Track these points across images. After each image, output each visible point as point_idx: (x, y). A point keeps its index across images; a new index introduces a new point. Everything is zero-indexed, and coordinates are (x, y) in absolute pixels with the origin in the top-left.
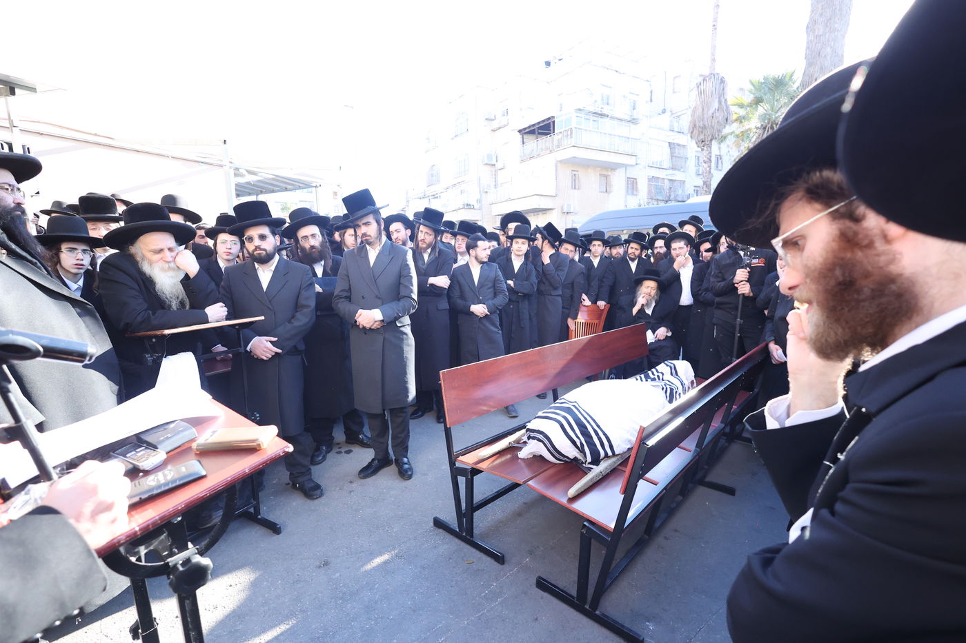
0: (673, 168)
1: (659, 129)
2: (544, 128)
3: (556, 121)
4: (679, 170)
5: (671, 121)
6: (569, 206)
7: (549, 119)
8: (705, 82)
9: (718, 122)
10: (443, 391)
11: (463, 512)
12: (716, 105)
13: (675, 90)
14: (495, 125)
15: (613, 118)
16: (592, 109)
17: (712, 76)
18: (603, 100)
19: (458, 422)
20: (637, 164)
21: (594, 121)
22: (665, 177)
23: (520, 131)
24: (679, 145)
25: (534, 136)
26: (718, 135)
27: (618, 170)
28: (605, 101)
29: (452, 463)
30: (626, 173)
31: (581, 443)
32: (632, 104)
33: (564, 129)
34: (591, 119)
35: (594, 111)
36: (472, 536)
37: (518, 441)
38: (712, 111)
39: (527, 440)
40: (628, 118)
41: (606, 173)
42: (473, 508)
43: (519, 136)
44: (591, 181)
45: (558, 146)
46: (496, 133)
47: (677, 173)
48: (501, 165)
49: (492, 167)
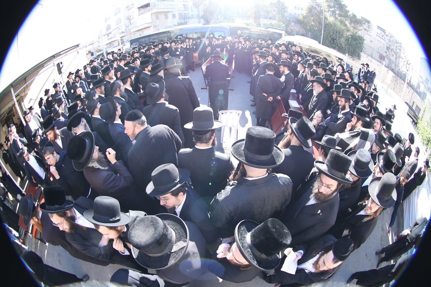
2: (147, 6)
3: (150, 3)
6: (156, 25)
14: (129, 8)
20: (175, 11)
21: (162, 2)
22: (183, 13)
23: (138, 8)
25: (143, 8)
27: (169, 13)
33: (153, 5)
41: (166, 14)
44: (162, 17)
45: (151, 10)
46: (130, 10)
47: (186, 11)
48: (132, 18)
49: (129, 19)
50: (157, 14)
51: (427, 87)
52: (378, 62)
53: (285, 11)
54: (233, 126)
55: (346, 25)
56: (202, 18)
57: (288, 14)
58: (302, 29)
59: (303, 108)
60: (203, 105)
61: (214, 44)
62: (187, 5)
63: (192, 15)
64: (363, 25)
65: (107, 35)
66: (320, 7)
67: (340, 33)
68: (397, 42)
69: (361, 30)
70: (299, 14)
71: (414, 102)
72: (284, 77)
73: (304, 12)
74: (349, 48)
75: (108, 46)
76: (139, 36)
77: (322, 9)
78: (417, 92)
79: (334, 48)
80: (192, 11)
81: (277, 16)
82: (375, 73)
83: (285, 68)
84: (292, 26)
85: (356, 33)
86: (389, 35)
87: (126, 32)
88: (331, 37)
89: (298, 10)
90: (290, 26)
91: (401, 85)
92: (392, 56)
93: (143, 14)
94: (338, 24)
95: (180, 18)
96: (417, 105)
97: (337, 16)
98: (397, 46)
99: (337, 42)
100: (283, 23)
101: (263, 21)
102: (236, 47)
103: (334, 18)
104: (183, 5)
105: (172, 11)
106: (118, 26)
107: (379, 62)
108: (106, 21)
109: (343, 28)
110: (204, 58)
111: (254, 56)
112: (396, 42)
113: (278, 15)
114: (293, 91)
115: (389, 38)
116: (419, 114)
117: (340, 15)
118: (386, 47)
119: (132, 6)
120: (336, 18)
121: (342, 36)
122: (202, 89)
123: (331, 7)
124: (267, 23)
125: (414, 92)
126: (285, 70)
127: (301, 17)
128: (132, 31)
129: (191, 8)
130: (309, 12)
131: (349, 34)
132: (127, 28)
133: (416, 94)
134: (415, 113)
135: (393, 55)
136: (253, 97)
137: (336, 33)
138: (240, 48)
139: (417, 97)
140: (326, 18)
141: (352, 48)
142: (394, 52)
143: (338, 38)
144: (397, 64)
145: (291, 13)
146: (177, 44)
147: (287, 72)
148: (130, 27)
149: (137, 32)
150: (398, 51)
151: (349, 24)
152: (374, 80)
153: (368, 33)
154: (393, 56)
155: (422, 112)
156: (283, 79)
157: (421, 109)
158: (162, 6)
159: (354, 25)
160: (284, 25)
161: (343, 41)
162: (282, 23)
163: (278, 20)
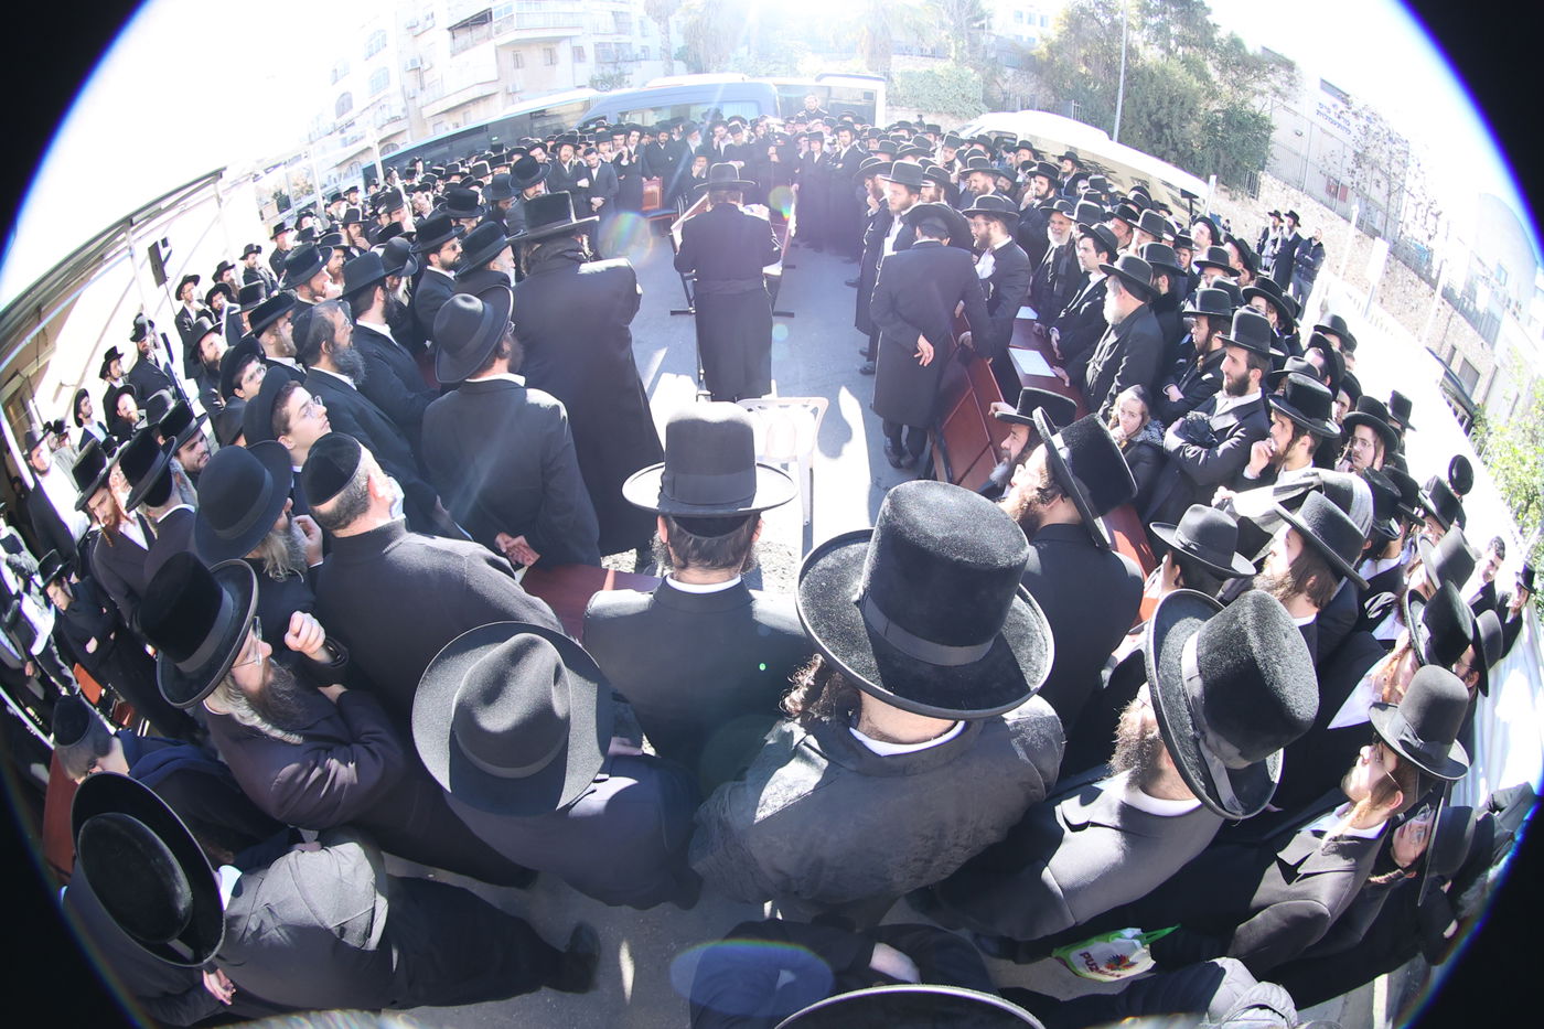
0: (619, 33)
2: (480, 20)
3: (493, 11)
4: (624, 34)
7: (485, 11)
14: (419, 29)
20: (582, 34)
21: (536, 4)
22: (611, 42)
23: (449, 29)
24: (622, 13)
25: (468, 29)
27: (562, 43)
30: (571, 43)
33: (504, 16)
41: (550, 48)
43: (449, 34)
44: (536, 57)
45: (497, 33)
46: (418, 38)
47: (621, 36)
48: (426, 66)
49: (417, 70)
50: (517, 50)
51: (1501, 296)
52: (1321, 205)
53: (983, 25)
54: (795, 459)
55: (1203, 77)
56: (679, 57)
57: (993, 39)
58: (1043, 89)
59: (1067, 380)
60: (678, 375)
61: (719, 146)
62: (627, 13)
63: (645, 49)
64: (1269, 76)
65: (338, 132)
66: (1112, 10)
67: (1182, 103)
68: (1394, 137)
69: (1262, 93)
70: (1034, 40)
71: (1454, 349)
72: (992, 259)
73: (1054, 31)
74: (1218, 156)
75: (345, 169)
76: (453, 131)
77: (1117, 17)
78: (1464, 313)
79: (1162, 157)
80: (644, 36)
81: (953, 45)
82: (1320, 245)
83: (992, 225)
84: (1006, 81)
85: (1243, 103)
86: (1365, 114)
87: (406, 117)
88: (1149, 116)
89: (1029, 22)
90: (999, 80)
91: (1408, 289)
92: (1374, 186)
93: (467, 49)
94: (1178, 72)
95: (600, 61)
96: (1465, 359)
97: (1173, 43)
98: (1394, 151)
99: (1171, 136)
100: (977, 69)
101: (900, 65)
102: (801, 156)
103: (1162, 52)
104: (613, 13)
105: (570, 37)
106: (377, 98)
107: (1326, 205)
108: (336, 81)
109: (1196, 85)
110: (684, 200)
111: (869, 182)
112: (1390, 139)
113: (956, 42)
114: (1026, 313)
115: (1363, 122)
116: (1472, 391)
117: (1183, 41)
118: (1351, 156)
119: (429, 24)
120: (1170, 52)
121: (1190, 113)
122: (673, 313)
123: (1150, 13)
124: (918, 71)
125: (1456, 313)
126: (992, 232)
127: (1041, 48)
128: (427, 113)
129: (642, 22)
130: (1071, 31)
131: (1218, 107)
132: (411, 103)
133: (1461, 318)
134: (1460, 388)
135: (1378, 182)
136: (868, 337)
137: (1171, 102)
138: (817, 157)
139: (1465, 330)
140: (1132, 52)
141: (1227, 157)
142: (1382, 172)
143: (1176, 120)
144: (1391, 215)
145: (1001, 34)
146: (581, 152)
147: (1000, 239)
148: (422, 99)
149: (445, 118)
150: (1396, 168)
151: (1218, 73)
152: (1317, 271)
153: (1285, 103)
154: (1378, 186)
155: (1482, 383)
156: (985, 267)
157: (1481, 371)
158: (535, 23)
159: (1235, 76)
160: (977, 77)
161: (1196, 133)
162: (972, 71)
163: (955, 60)
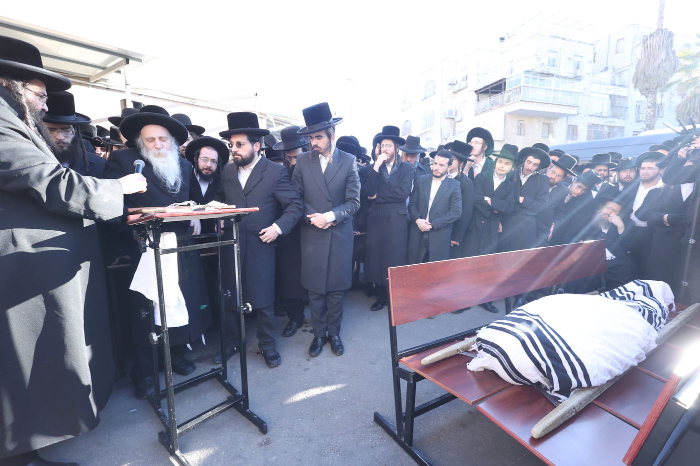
0: (613, 116)
1: (601, 84)
2: (497, 88)
3: (507, 81)
4: (619, 118)
5: (613, 77)
7: (501, 80)
8: (652, 38)
9: (665, 71)
10: (390, 288)
11: (404, 415)
12: (663, 56)
13: (618, 51)
14: (457, 88)
15: (558, 77)
16: (539, 70)
17: (660, 32)
18: (549, 62)
19: (405, 321)
20: (578, 114)
21: (540, 80)
22: (605, 124)
23: (476, 92)
24: (619, 96)
25: (488, 95)
26: (665, 83)
27: (560, 119)
28: (551, 63)
29: (395, 364)
30: (567, 121)
31: (548, 367)
32: (576, 65)
33: (514, 87)
34: (538, 79)
35: (541, 72)
36: (411, 445)
37: (466, 350)
38: (659, 61)
39: (477, 350)
40: (571, 76)
41: (549, 122)
42: (415, 412)
43: (475, 95)
45: (507, 102)
46: (457, 95)
48: (458, 119)
49: (452, 120)
80: (638, 121)
105: (567, 116)
129: (638, 107)
